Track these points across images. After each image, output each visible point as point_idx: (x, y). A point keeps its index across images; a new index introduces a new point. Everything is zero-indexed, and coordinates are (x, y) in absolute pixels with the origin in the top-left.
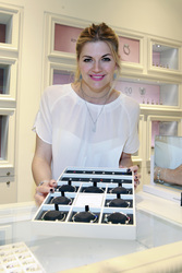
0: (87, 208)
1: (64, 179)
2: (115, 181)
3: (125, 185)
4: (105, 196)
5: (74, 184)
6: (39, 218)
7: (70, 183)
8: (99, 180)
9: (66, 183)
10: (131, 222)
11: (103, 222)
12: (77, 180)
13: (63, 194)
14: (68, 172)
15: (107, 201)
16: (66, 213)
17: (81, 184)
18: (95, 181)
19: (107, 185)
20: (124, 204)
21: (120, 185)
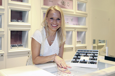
0: (84, 60)
1: (77, 53)
2: (93, 53)
3: (95, 55)
4: (89, 57)
5: (80, 54)
6: (72, 62)
7: (79, 54)
8: (88, 53)
9: (78, 54)
10: (96, 64)
11: (88, 63)
12: (81, 53)
13: (77, 57)
14: (78, 51)
15: (90, 59)
16: (79, 61)
17: (82, 54)
18: (86, 53)
19: (90, 55)
20: (94, 60)
21: (94, 54)
